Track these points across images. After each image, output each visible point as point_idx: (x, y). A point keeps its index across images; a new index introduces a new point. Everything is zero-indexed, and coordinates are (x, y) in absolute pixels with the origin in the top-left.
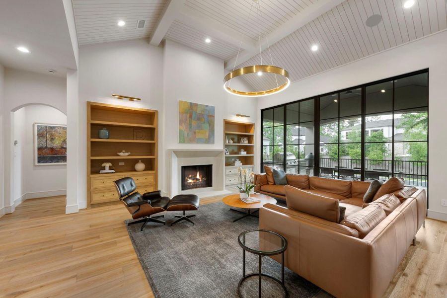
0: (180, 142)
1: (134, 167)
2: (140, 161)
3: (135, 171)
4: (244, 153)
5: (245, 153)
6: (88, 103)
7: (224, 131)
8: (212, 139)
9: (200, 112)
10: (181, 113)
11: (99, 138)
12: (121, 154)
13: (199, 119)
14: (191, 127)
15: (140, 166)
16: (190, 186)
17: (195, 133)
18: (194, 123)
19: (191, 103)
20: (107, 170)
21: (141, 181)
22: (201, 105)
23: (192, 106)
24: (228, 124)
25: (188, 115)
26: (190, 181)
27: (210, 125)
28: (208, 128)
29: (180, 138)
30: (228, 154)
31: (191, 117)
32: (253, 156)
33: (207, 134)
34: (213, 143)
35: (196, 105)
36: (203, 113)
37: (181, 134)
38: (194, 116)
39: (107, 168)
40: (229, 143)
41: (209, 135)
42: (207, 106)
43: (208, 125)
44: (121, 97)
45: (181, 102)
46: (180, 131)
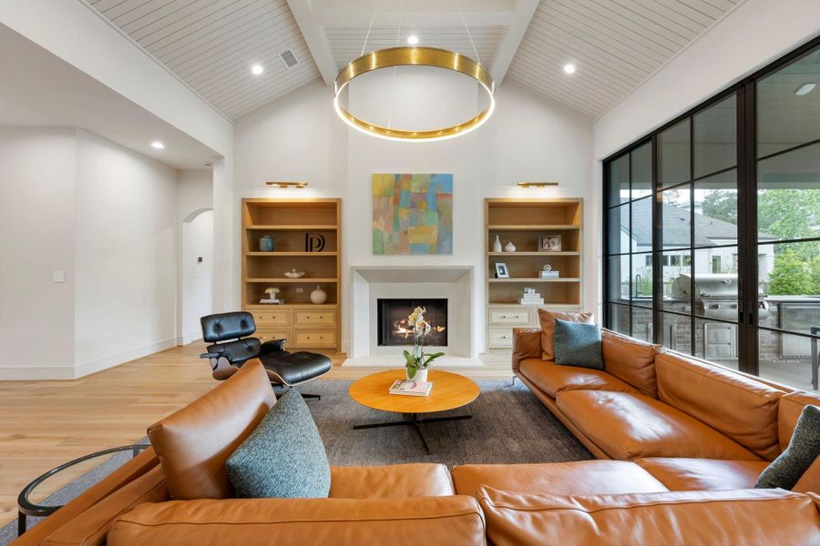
0: (375, 253)
1: (310, 294)
2: (318, 287)
3: (311, 303)
4: (550, 275)
5: (556, 274)
6: (243, 199)
7: (486, 225)
8: (445, 244)
9: (418, 191)
10: (377, 197)
11: (260, 251)
12: (288, 274)
13: (413, 205)
14: (397, 223)
15: (317, 296)
16: (403, 339)
17: (406, 233)
18: (404, 214)
19: (397, 175)
20: (273, 300)
21: (314, 321)
22: (420, 176)
23: (400, 181)
24: (496, 209)
25: (392, 199)
26: (402, 330)
27: (440, 214)
28: (437, 221)
29: (373, 244)
30: (507, 276)
31: (396, 202)
32: (578, 283)
33: (435, 234)
34: (450, 252)
35: (409, 177)
36: (423, 191)
37: (376, 236)
38: (403, 199)
39: (273, 296)
40: (503, 250)
41: (439, 235)
42: (433, 176)
43: (436, 215)
44: (284, 185)
45: (375, 177)
46: (376, 233)
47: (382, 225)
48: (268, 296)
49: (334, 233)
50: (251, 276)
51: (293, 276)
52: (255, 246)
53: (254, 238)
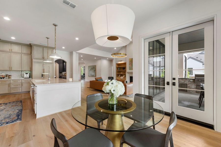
0: (129, 70)
6: (116, 63)
14: (132, 65)
19: (132, 58)
25: (131, 62)
44: (120, 61)
45: (129, 59)
46: (129, 67)
47: (130, 66)
48: (119, 76)
49: (126, 67)
50: (117, 73)
51: (121, 73)
52: (118, 69)
53: (117, 68)
